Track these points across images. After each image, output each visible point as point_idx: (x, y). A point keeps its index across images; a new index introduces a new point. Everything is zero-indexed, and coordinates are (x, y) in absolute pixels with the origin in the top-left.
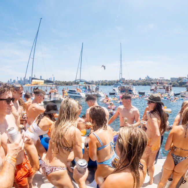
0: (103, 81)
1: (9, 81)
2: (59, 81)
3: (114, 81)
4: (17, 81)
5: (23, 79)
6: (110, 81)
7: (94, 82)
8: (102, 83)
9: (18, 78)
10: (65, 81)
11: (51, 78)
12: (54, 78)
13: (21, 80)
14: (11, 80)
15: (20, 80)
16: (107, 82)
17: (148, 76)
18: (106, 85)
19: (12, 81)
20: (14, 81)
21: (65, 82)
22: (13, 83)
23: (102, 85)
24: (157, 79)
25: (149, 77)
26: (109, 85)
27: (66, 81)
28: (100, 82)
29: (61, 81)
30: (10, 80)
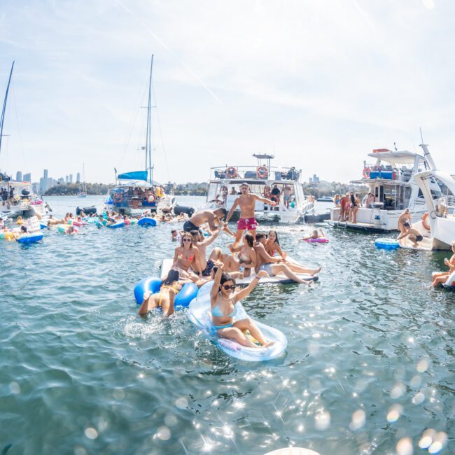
0: (196, 184)
7: (175, 188)
8: (193, 189)
10: (99, 183)
11: (71, 176)
12: (78, 175)
17: (315, 176)
21: (101, 184)
23: (195, 193)
24: (336, 185)
25: (318, 178)
27: (103, 183)
28: (189, 188)
29: (90, 184)
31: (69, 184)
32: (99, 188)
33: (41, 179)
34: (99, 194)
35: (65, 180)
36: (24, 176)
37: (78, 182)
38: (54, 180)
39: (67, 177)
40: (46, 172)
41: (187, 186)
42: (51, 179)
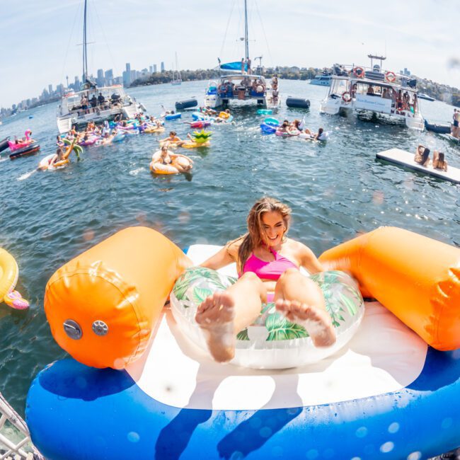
0: (286, 68)
1: (45, 92)
2: (170, 72)
3: (316, 70)
5: (81, 80)
6: (305, 69)
7: (265, 71)
8: (283, 72)
9: (67, 78)
10: (186, 70)
11: (155, 66)
12: (162, 64)
13: (77, 82)
14: (50, 87)
15: (74, 82)
16: (298, 72)
17: (406, 69)
18: (296, 78)
19: (54, 89)
20: (60, 87)
21: (188, 71)
22: (56, 92)
23: (285, 77)
24: (428, 82)
25: (409, 72)
26: (304, 78)
27: (190, 70)
28: (279, 72)
29: (176, 72)
30: (48, 89)
31: (154, 73)
32: (186, 74)
33: (124, 73)
34: (186, 80)
35: (149, 71)
36: (106, 73)
37: (163, 71)
38: (138, 72)
39: (151, 67)
40: (128, 66)
41: (277, 69)
42: (134, 71)
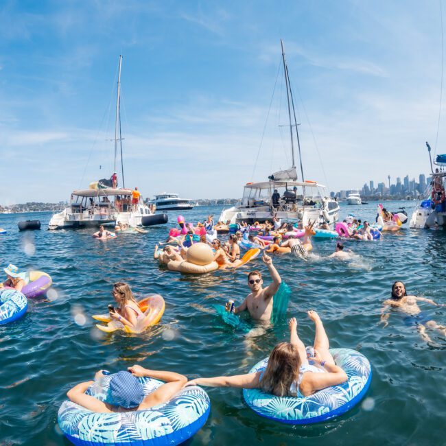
1: (366, 187)
4: (387, 186)
5: (403, 183)
9: (389, 178)
13: (399, 184)
14: (371, 183)
15: (395, 183)
19: (376, 186)
20: (381, 186)
22: (377, 191)
30: (369, 185)
